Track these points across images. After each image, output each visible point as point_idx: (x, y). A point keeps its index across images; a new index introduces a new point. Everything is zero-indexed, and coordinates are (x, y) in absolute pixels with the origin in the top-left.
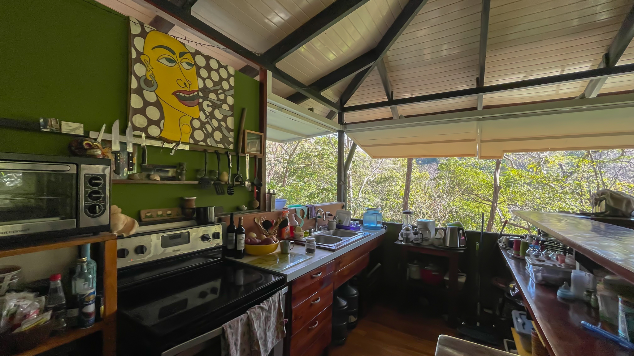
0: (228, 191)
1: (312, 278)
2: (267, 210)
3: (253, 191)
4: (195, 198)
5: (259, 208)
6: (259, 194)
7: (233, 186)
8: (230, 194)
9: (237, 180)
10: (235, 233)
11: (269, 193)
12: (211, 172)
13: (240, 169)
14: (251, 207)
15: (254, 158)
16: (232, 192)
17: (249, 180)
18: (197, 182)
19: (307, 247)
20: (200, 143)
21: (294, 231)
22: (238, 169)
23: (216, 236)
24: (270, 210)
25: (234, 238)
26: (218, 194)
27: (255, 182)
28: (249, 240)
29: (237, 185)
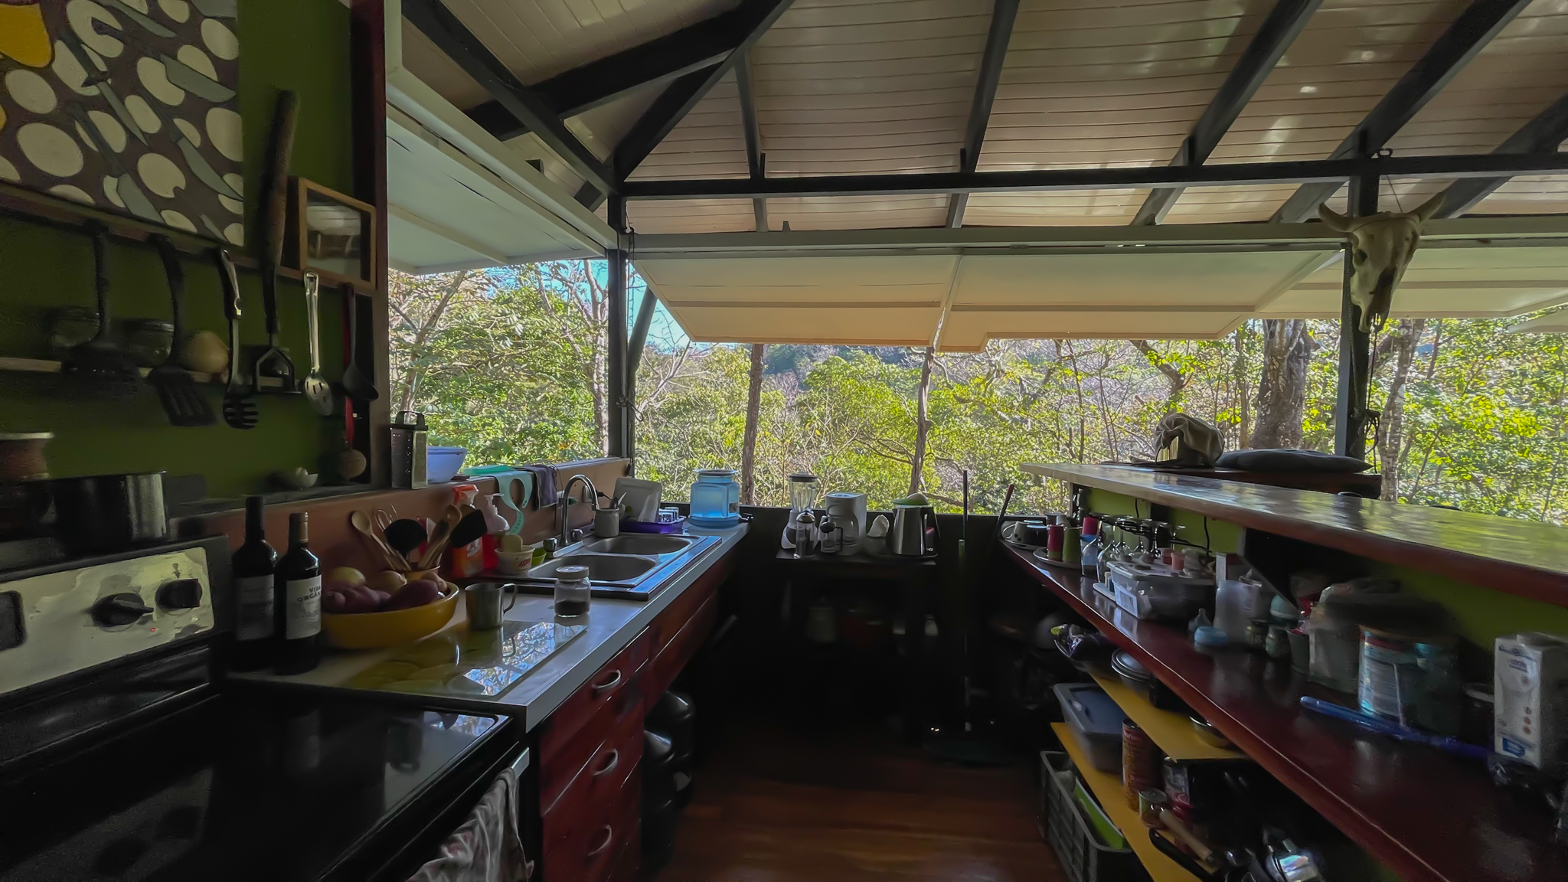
0: (229, 410)
1: (595, 695)
2: (394, 485)
3: (338, 416)
4: (45, 435)
5: (364, 478)
6: (363, 425)
7: (253, 390)
8: (239, 419)
9: (268, 370)
10: (272, 576)
11: (400, 425)
12: (132, 328)
13: (279, 327)
14: (332, 475)
15: (336, 294)
16: (247, 417)
17: (322, 375)
18: (52, 366)
19: (557, 599)
20: (57, 190)
21: (496, 550)
22: (271, 328)
23: (175, 596)
24: (406, 484)
25: (271, 595)
26: (177, 421)
27: (347, 381)
28: (341, 597)
29: (268, 391)
